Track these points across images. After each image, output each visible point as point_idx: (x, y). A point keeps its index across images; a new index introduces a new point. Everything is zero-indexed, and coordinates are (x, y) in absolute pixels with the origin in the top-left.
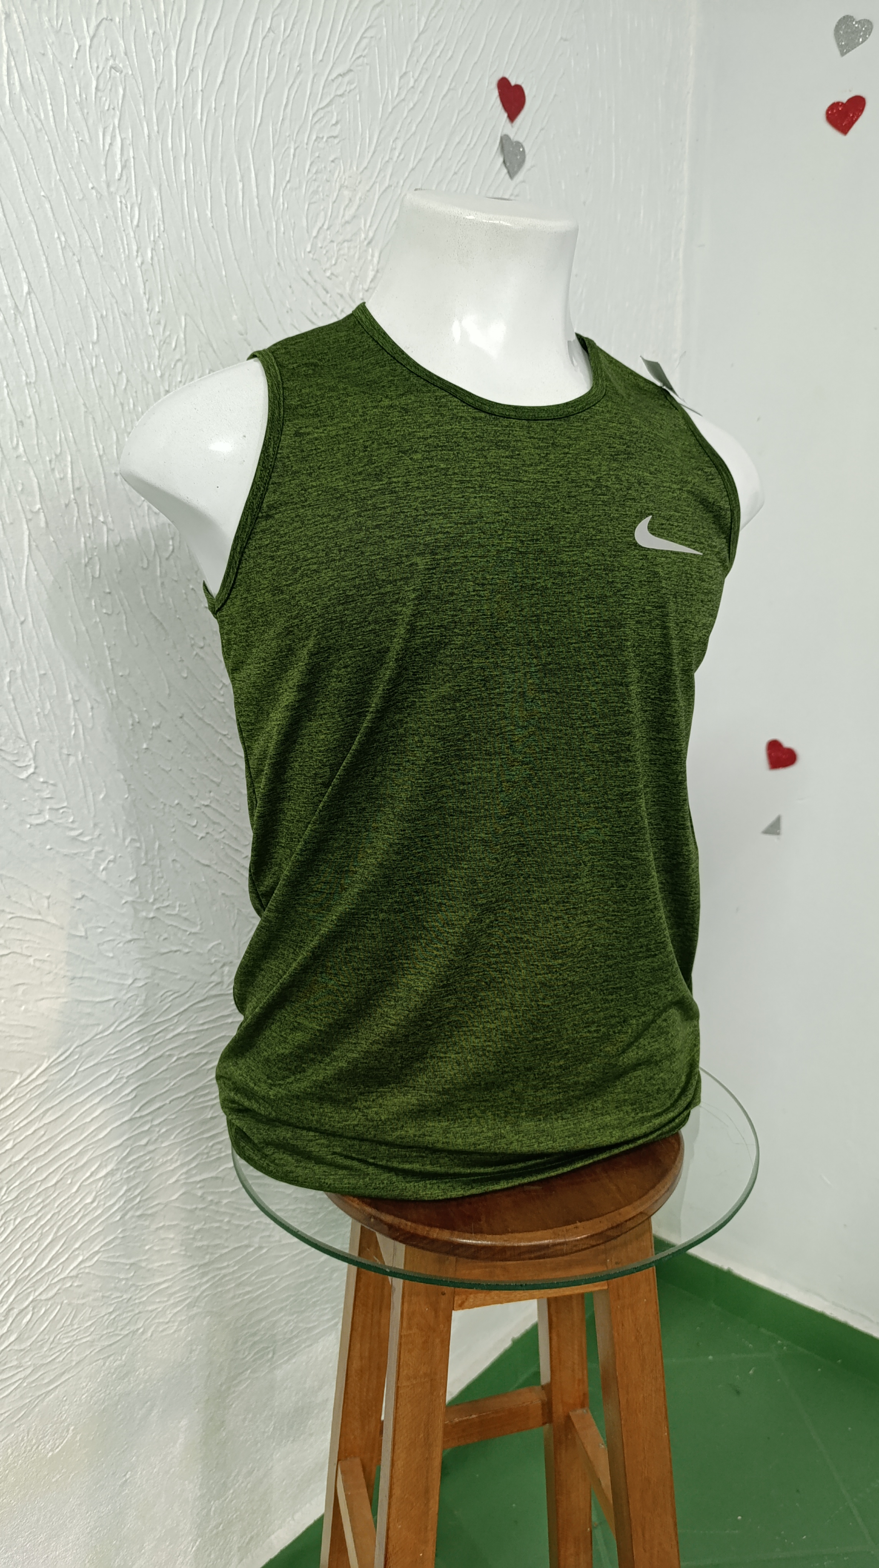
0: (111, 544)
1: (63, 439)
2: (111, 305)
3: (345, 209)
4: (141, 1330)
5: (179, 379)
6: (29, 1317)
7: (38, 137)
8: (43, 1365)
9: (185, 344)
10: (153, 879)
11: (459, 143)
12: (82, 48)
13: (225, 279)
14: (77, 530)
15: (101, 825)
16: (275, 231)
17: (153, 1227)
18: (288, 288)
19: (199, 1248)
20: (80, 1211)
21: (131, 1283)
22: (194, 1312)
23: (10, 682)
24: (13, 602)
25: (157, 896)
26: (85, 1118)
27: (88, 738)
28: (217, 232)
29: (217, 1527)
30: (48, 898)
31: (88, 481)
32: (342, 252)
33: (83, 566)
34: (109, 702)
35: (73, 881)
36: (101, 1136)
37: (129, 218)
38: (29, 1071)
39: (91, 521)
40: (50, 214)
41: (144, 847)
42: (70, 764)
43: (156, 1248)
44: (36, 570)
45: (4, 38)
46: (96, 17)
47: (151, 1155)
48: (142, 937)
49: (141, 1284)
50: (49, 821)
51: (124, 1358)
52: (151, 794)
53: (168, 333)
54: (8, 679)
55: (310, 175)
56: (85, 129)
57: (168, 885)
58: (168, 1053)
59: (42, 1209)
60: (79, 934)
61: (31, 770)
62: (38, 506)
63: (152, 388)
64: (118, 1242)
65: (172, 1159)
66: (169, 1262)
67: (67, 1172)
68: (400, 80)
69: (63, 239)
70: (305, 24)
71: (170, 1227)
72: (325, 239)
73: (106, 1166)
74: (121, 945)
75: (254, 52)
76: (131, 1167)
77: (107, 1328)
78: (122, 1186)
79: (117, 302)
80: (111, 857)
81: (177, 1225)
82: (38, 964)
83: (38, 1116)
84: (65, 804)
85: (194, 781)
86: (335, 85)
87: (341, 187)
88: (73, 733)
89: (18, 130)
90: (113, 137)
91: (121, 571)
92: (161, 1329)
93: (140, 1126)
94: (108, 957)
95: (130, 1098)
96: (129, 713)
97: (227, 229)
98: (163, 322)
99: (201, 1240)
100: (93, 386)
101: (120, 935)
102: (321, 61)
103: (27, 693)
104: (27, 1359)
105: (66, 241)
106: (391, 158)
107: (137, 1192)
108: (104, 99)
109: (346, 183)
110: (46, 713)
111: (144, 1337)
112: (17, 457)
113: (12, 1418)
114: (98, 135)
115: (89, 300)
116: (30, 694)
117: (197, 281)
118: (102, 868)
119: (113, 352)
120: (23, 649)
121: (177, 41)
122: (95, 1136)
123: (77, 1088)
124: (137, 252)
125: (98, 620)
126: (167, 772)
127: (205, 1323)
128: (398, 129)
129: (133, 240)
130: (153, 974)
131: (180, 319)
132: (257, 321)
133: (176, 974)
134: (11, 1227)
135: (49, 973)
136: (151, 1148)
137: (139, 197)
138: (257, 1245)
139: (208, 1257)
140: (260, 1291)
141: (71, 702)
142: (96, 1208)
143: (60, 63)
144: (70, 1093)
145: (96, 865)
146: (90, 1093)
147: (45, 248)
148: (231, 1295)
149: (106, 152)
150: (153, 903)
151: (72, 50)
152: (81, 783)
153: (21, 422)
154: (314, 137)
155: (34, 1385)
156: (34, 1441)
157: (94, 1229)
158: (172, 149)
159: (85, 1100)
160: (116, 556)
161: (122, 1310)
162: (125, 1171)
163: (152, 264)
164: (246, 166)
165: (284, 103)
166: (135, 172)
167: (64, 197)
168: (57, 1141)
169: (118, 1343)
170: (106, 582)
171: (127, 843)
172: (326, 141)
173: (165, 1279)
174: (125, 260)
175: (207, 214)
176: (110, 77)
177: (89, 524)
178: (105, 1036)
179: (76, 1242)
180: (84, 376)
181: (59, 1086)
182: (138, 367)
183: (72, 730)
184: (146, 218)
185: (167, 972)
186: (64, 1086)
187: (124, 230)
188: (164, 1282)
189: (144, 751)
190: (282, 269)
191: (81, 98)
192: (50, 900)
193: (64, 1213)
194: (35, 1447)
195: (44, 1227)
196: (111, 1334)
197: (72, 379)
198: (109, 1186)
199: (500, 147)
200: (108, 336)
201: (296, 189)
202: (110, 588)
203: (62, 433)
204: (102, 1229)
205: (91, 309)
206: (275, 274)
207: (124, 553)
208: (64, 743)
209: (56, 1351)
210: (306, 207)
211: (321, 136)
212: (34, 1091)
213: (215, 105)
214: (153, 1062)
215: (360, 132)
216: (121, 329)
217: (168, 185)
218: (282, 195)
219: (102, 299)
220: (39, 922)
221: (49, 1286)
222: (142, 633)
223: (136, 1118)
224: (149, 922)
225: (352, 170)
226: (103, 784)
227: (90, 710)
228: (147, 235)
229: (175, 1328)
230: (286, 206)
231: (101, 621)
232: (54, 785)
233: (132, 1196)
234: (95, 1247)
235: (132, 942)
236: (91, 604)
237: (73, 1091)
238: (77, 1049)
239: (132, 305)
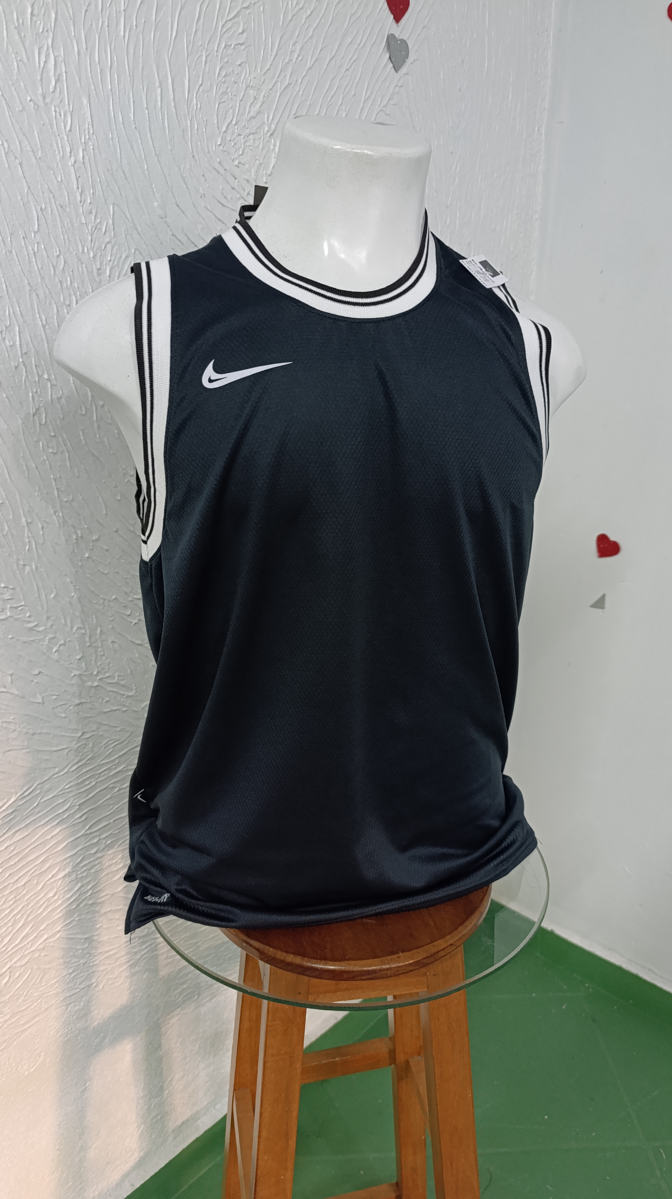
0: (54, 397)
2: (49, 199)
3: (250, 106)
4: (95, 985)
5: (109, 258)
8: (19, 1012)
9: (114, 229)
10: (96, 656)
11: (350, 44)
13: (147, 172)
14: (25, 387)
15: (52, 618)
16: (189, 128)
17: (103, 911)
18: (202, 176)
20: (44, 903)
21: (86, 952)
22: (136, 970)
25: (100, 669)
26: (46, 836)
27: (40, 551)
28: (139, 132)
29: (156, 1116)
30: (12, 675)
31: (34, 346)
32: (248, 144)
33: (32, 416)
34: (57, 523)
35: (31, 661)
36: (59, 848)
37: (62, 124)
39: (37, 379)
41: (88, 633)
42: (26, 573)
43: (105, 926)
47: (100, 860)
48: (89, 701)
49: (92, 952)
50: (10, 616)
51: (82, 1004)
52: (93, 592)
53: (99, 220)
55: (220, 79)
56: (23, 49)
57: (108, 661)
58: (111, 786)
59: (14, 903)
60: (37, 701)
63: (86, 267)
64: (74, 923)
65: (116, 862)
66: (116, 935)
67: (33, 875)
69: (6, 145)
72: (233, 132)
73: (64, 870)
74: (71, 708)
76: (84, 869)
77: (68, 983)
78: (77, 883)
79: (54, 197)
80: (62, 642)
82: (5, 725)
84: (23, 603)
85: (128, 580)
87: (247, 87)
88: (27, 548)
90: (47, 56)
91: (63, 418)
92: (110, 983)
93: (90, 840)
94: (61, 717)
95: (82, 820)
96: (74, 530)
97: (148, 129)
98: (94, 211)
100: (36, 268)
101: (70, 700)
104: (6, 1008)
105: (9, 147)
106: (291, 60)
107: (89, 887)
108: (39, 22)
109: (250, 85)
110: (5, 533)
111: (97, 989)
114: (34, 54)
115: (30, 196)
117: (123, 175)
118: (54, 650)
119: (52, 238)
122: (55, 848)
123: (40, 814)
124: (71, 153)
125: (45, 458)
126: (106, 574)
127: (144, 977)
128: (297, 33)
129: (67, 143)
130: (98, 728)
131: (108, 208)
132: (175, 206)
133: (117, 727)
135: (15, 731)
137: (71, 106)
141: (25, 524)
142: (56, 901)
144: (33, 818)
145: (50, 648)
146: (50, 818)
148: (165, 956)
149: (41, 70)
150: (97, 675)
152: (35, 587)
154: (223, 46)
155: (12, 1026)
156: (14, 1064)
157: (56, 914)
158: (99, 63)
159: (45, 823)
160: (59, 406)
161: (79, 971)
162: (79, 872)
163: (83, 163)
164: (164, 73)
165: (197, 17)
166: (67, 85)
167: (6, 109)
168: (24, 853)
169: (77, 995)
170: (51, 428)
171: (74, 630)
172: (234, 48)
173: (112, 947)
174: (60, 160)
175: (130, 117)
176: (43, 3)
177: (35, 382)
178: (60, 776)
179: (42, 924)
180: (27, 260)
181: (25, 814)
182: (74, 250)
183: (26, 546)
184: (77, 124)
185: (109, 726)
186: (29, 814)
187: (59, 135)
188: (112, 950)
189: (86, 559)
190: (196, 161)
191: (18, 24)
192: (13, 677)
193: (32, 905)
194: (14, 1069)
195: (17, 916)
196: (71, 988)
197: (18, 263)
198: (66, 884)
199: (387, 44)
200: (47, 226)
201: (208, 91)
202: (54, 432)
203: (11, 308)
204: (61, 915)
205: (32, 203)
206: (191, 165)
207: (65, 404)
208: (20, 556)
209: (29, 1001)
210: (217, 106)
211: (229, 44)
212: (4, 819)
213: (136, 23)
214: (100, 793)
215: (264, 39)
216: (58, 219)
217: (96, 94)
218: (196, 97)
219: (41, 195)
220: (4, 693)
221: (22, 956)
222: (82, 466)
223: (87, 834)
224: (93, 689)
225: (256, 72)
226: (53, 586)
227: (41, 529)
228: (79, 138)
229: (121, 981)
230: (199, 106)
231: (47, 459)
232: (13, 589)
233: (85, 890)
234: (57, 927)
235: (81, 705)
236: (40, 445)
237: (36, 817)
238: (38, 787)
239: (67, 198)
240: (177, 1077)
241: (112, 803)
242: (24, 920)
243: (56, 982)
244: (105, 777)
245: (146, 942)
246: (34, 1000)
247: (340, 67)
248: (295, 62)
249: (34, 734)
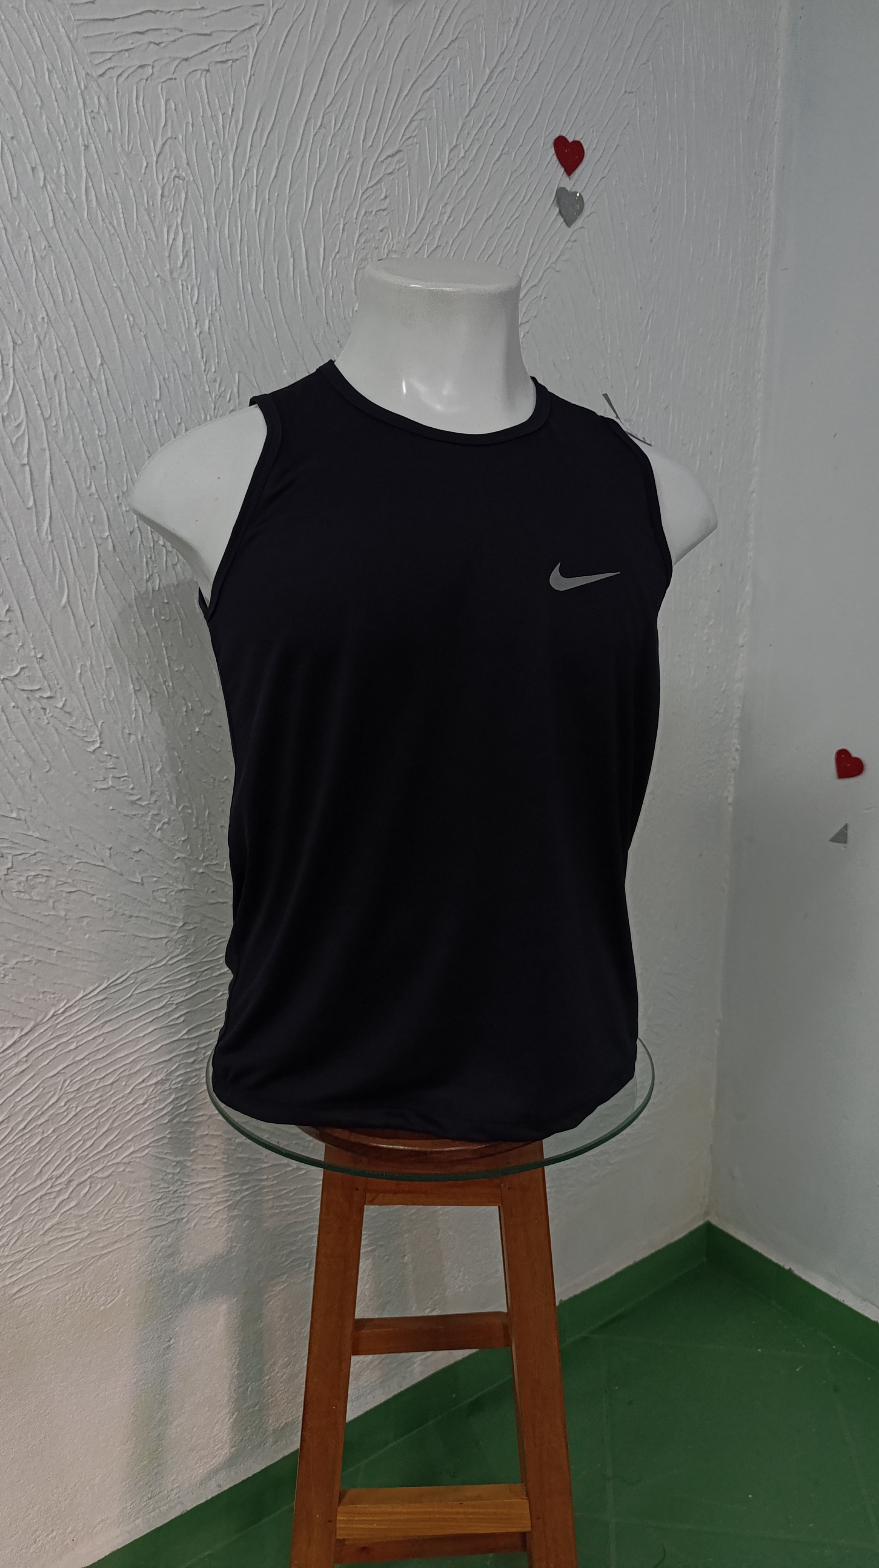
1: (129, 479)
2: (173, 368)
4: (186, 1219)
6: (87, 1189)
7: (111, 241)
8: (98, 1232)
9: (239, 397)
10: (203, 840)
11: (512, 200)
12: (150, 164)
13: (276, 340)
14: (140, 552)
15: (158, 793)
16: (324, 295)
17: (198, 1134)
19: (240, 1158)
20: (132, 1109)
21: (177, 1178)
22: (235, 1213)
23: (81, 674)
24: (84, 611)
26: (138, 1033)
27: (147, 721)
28: (269, 302)
29: (253, 1406)
30: (110, 849)
33: (145, 581)
34: (166, 692)
35: (132, 837)
36: (153, 1050)
37: (189, 297)
38: (91, 988)
40: (121, 300)
41: (195, 813)
42: (131, 742)
43: (200, 1152)
44: (104, 584)
45: (83, 165)
46: (162, 136)
47: (197, 1073)
48: (193, 888)
49: (185, 1180)
50: (112, 786)
51: (169, 1240)
52: (203, 770)
53: (223, 389)
54: (79, 671)
55: (359, 245)
56: (152, 229)
57: (216, 847)
58: (214, 988)
59: (99, 1103)
60: (136, 881)
61: (98, 745)
62: (107, 534)
64: (166, 1141)
66: (212, 1166)
67: (120, 1076)
68: (450, 152)
69: (131, 319)
70: (356, 117)
71: (213, 1137)
73: (156, 1076)
74: (173, 893)
75: (306, 148)
76: (179, 1079)
77: (155, 1211)
78: (171, 1094)
79: (177, 366)
80: (167, 820)
81: (221, 1135)
83: (97, 1026)
84: (126, 774)
86: (384, 165)
87: (389, 252)
88: (134, 716)
89: (94, 237)
90: (177, 233)
91: (177, 585)
92: (203, 1222)
93: (187, 1046)
94: (161, 902)
95: (178, 1021)
96: (184, 702)
97: (278, 299)
98: (218, 380)
99: (241, 1153)
100: (156, 436)
101: (172, 885)
102: (371, 146)
103: (95, 683)
104: (85, 1224)
105: (134, 321)
106: (439, 223)
107: (184, 1102)
108: (169, 203)
109: (394, 249)
110: (111, 699)
111: (188, 1227)
112: (90, 495)
113: (71, 1270)
114: (163, 233)
115: (153, 366)
116: (97, 684)
117: (250, 344)
118: (157, 828)
119: (174, 407)
120: (92, 648)
121: (234, 148)
122: (147, 1049)
123: (133, 1007)
124: (196, 324)
125: (157, 625)
126: (217, 752)
127: (244, 1225)
128: (448, 195)
129: (193, 315)
130: (202, 921)
131: (234, 377)
133: (223, 922)
134: (73, 1113)
135: (110, 910)
136: (197, 1066)
137: (199, 280)
138: (295, 1166)
139: (248, 1168)
140: (298, 1207)
141: (133, 691)
142: (147, 1109)
143: (131, 179)
144: (126, 1010)
145: (153, 826)
146: (143, 1013)
147: (116, 328)
148: (270, 1205)
149: (169, 247)
150: (203, 861)
151: (141, 167)
152: (140, 757)
153: (94, 467)
154: (363, 213)
155: (89, 1247)
156: (89, 1294)
157: (144, 1127)
158: (229, 238)
159: (139, 1018)
160: (174, 573)
161: (168, 1199)
162: (174, 1082)
163: (209, 333)
164: (298, 243)
165: (334, 186)
166: (195, 259)
167: (133, 286)
168: (113, 1048)
169: (164, 1227)
170: (165, 594)
171: (180, 808)
172: (375, 214)
173: (208, 1180)
174: (186, 331)
175: (260, 288)
176: (174, 185)
177: (150, 547)
178: (157, 968)
179: (129, 1134)
180: (148, 428)
181: (117, 1004)
182: (196, 418)
183: (132, 714)
184: (204, 295)
185: (215, 919)
186: (121, 1005)
187: (185, 308)
188: (208, 1182)
189: (196, 734)
190: (330, 328)
191: (148, 206)
192: (112, 851)
193: (118, 1109)
194: (89, 1299)
195: (102, 1118)
196: (158, 1218)
197: (138, 431)
198: (159, 1092)
199: (556, 199)
200: (170, 395)
201: (345, 258)
202: (167, 599)
203: (128, 474)
204: (151, 1128)
205: (155, 375)
206: (324, 332)
207: (181, 571)
208: (126, 724)
209: (110, 1222)
210: (355, 272)
211: (370, 211)
212: (94, 1005)
213: (269, 196)
214: (200, 995)
215: (409, 203)
216: (181, 389)
217: (225, 267)
218: (332, 264)
219: (165, 365)
220: (102, 868)
221: (104, 1167)
222: (196, 636)
223: (184, 1039)
224: (198, 876)
225: (400, 237)
226: (160, 759)
227: (149, 698)
228: (205, 310)
229: (217, 1224)
230: (335, 273)
231: (159, 626)
232: (117, 758)
233: (180, 1104)
234: (145, 1142)
235: (183, 892)
236: (151, 612)
237: (128, 1009)
238: (132, 976)
239: (191, 367)
240: (280, 1362)
241: (214, 1008)
242: (109, 1124)
243: (141, 1206)
244: (207, 978)
245: (248, 1182)
246: (115, 1222)
247: (498, 226)
248: (446, 224)
249: (131, 917)
